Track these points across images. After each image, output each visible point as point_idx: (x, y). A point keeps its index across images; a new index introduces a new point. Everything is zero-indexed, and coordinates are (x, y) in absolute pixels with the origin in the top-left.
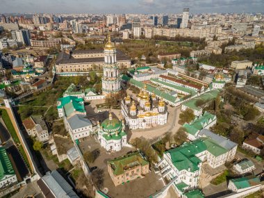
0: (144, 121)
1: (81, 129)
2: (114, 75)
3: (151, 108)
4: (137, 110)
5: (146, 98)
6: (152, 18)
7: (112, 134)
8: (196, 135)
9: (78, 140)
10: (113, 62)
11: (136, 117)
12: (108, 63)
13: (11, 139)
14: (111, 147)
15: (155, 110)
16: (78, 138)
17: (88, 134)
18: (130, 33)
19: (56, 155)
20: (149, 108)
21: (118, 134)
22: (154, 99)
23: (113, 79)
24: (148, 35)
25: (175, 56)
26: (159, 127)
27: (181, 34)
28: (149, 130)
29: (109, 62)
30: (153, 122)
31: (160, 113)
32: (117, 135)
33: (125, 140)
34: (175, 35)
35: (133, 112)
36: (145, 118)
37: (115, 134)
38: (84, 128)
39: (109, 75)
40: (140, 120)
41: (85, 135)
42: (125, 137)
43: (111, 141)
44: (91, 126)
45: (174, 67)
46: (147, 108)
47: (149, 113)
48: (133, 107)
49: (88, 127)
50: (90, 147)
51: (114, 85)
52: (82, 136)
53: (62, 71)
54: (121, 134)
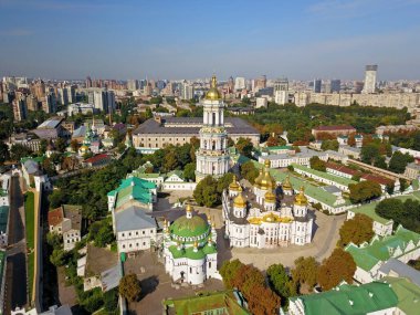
0: (261, 232)
1: (133, 233)
2: (218, 147)
3: (278, 207)
4: (248, 208)
5: (267, 186)
6: (311, 84)
7: (187, 246)
8: (374, 270)
9: (126, 254)
10: (217, 122)
11: (243, 221)
12: (207, 125)
13: (24, 241)
14: (182, 274)
15: (285, 212)
16: (127, 249)
17: (148, 246)
18: (270, 99)
19: (80, 278)
20: (273, 205)
21: (200, 248)
22: (287, 192)
23: (216, 153)
24: (300, 102)
25: (344, 132)
26: (292, 247)
27: (360, 103)
28: (271, 251)
29: (211, 122)
30: (281, 236)
31: (297, 219)
32: (195, 250)
33: (214, 264)
34: (348, 104)
35: (239, 211)
36: (264, 225)
37: (192, 248)
38: (140, 232)
39: (209, 146)
40: (254, 228)
41: (141, 247)
42: (213, 257)
43: (183, 260)
44: (155, 230)
45: (341, 150)
46: (270, 205)
47: (272, 216)
48: (240, 199)
49: (147, 231)
50: (143, 270)
51: (216, 165)
52: (134, 248)
53: (142, 145)
54: (206, 250)
